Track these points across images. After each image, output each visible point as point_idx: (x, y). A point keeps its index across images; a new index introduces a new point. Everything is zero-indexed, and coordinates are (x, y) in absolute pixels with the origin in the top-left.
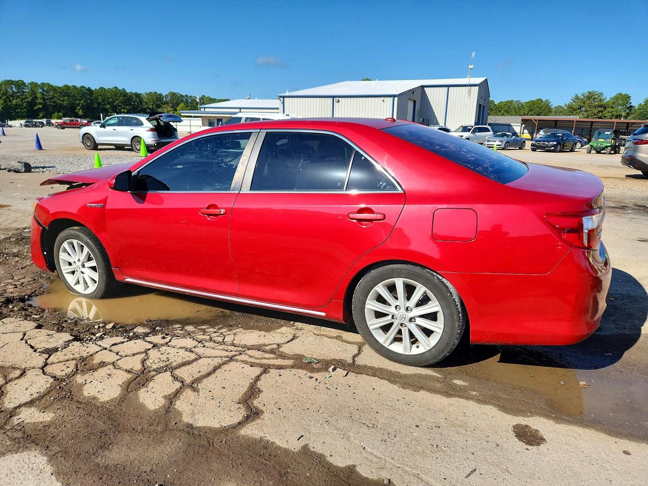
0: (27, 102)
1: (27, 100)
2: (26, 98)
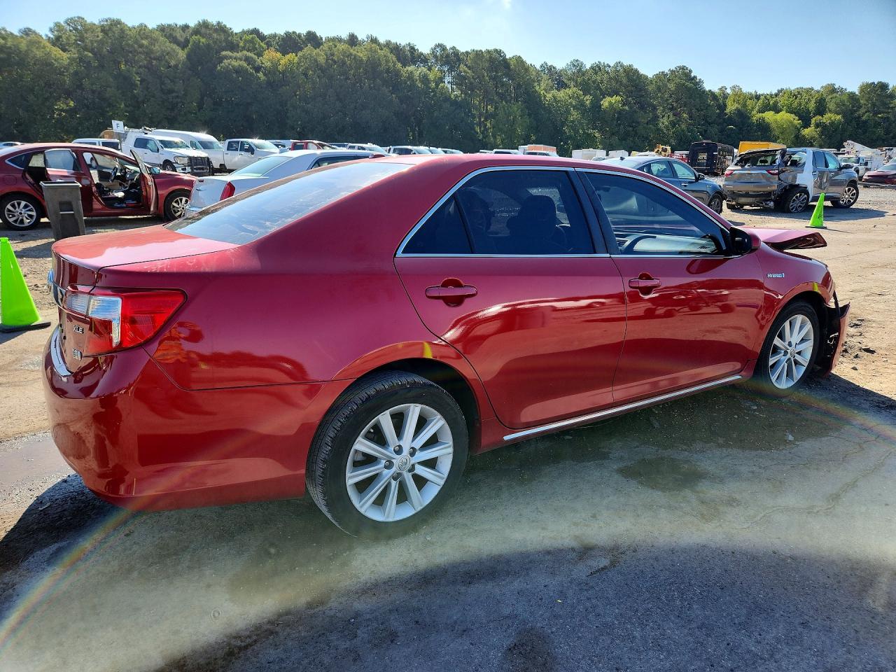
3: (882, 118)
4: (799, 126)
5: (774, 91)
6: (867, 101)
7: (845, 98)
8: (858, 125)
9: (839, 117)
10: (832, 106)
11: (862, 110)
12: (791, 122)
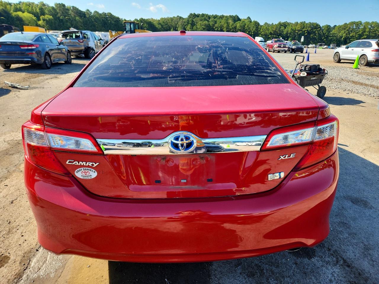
0: (359, 34)
1: (359, 33)
2: (359, 32)
3: (67, 18)
4: (36, 20)
5: (18, 2)
6: (59, 10)
7: (51, 9)
8: (60, 21)
9: (51, 17)
10: (46, 11)
11: (59, 15)
12: (31, 18)
